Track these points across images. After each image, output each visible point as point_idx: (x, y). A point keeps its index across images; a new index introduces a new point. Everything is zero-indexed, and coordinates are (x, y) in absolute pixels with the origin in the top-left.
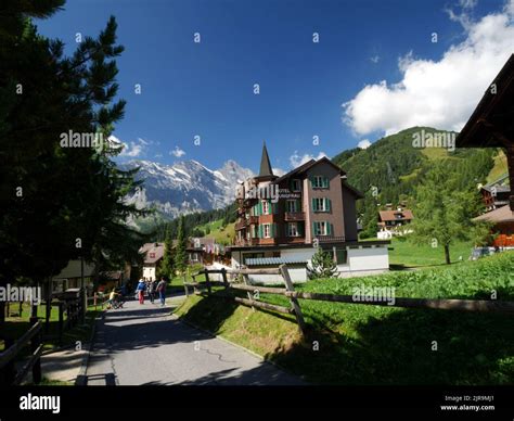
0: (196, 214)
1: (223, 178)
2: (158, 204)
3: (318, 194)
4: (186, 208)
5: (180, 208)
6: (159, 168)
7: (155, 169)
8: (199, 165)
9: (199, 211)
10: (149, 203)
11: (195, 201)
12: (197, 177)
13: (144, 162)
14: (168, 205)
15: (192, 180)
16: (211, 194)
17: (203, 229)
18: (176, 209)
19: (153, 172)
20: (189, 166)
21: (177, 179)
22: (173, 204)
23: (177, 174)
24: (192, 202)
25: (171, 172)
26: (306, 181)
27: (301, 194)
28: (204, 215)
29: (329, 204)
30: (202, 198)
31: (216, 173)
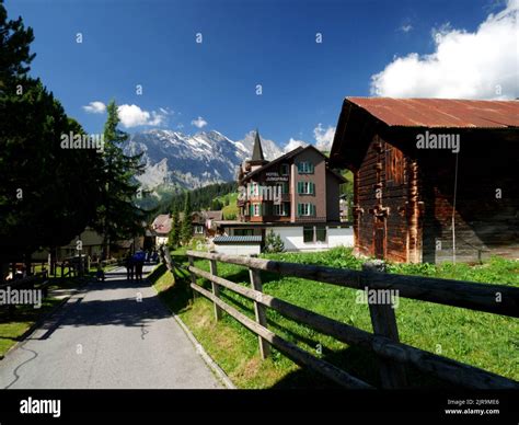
0: (217, 185)
1: (244, 150)
2: (178, 173)
3: (304, 178)
4: (207, 177)
5: (201, 178)
6: (180, 138)
7: (177, 138)
8: (220, 136)
9: (219, 183)
10: (170, 173)
11: (216, 172)
12: (218, 148)
13: (166, 131)
14: (189, 175)
15: (213, 151)
16: (232, 164)
17: (222, 200)
18: (196, 180)
19: (174, 142)
20: (210, 137)
21: (199, 149)
22: (194, 175)
23: (198, 145)
24: (213, 173)
25: (192, 142)
26: (293, 166)
27: (289, 177)
28: (224, 186)
29: (313, 188)
30: (223, 169)
31: (238, 144)
